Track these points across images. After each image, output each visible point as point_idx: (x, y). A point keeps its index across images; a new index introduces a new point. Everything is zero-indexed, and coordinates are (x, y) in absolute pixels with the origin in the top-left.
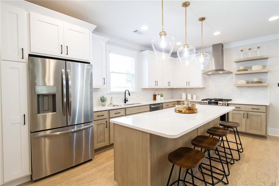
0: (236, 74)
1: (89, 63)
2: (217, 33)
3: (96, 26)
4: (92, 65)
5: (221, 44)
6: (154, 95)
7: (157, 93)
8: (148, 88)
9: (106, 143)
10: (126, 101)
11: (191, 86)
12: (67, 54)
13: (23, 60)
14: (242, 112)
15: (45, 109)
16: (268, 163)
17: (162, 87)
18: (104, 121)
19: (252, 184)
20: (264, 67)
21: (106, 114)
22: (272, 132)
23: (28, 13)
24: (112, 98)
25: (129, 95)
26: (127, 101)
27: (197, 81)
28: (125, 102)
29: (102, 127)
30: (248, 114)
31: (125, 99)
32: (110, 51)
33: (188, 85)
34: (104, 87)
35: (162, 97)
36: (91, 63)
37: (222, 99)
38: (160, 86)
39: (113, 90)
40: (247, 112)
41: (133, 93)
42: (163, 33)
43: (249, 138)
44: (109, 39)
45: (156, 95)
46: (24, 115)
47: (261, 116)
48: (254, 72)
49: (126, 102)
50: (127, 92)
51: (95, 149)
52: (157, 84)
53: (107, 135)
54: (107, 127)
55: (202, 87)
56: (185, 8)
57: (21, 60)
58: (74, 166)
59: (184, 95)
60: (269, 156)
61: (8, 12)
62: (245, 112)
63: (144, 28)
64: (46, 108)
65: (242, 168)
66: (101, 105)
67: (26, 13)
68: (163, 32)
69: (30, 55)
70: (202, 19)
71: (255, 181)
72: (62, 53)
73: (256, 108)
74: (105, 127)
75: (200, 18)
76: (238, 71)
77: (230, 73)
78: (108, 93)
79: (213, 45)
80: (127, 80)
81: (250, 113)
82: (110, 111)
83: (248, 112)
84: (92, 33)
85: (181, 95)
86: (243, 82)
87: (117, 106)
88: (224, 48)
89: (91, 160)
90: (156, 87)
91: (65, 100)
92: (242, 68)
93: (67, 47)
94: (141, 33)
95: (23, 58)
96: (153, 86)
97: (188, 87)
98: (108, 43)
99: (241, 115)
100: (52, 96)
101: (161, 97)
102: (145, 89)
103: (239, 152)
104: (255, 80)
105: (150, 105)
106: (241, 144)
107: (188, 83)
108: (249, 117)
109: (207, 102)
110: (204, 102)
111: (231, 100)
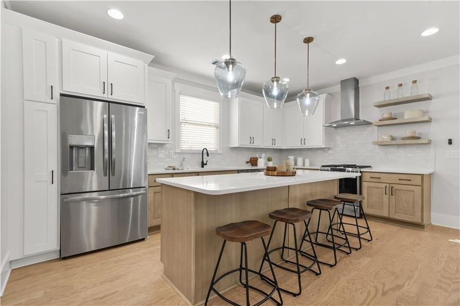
0: (379, 126)
1: (143, 107)
2: (341, 61)
3: (154, 56)
4: (147, 110)
5: (354, 78)
8: (238, 147)
10: (203, 165)
11: (309, 145)
12: (112, 94)
13: (53, 101)
14: (384, 185)
15: (80, 166)
16: (407, 260)
17: (262, 147)
19: (363, 283)
20: (425, 112)
23: (59, 40)
24: (184, 158)
25: (208, 155)
26: (207, 164)
27: (317, 139)
28: (203, 167)
30: (392, 187)
31: (203, 162)
32: (181, 92)
33: (303, 143)
34: (170, 142)
36: (146, 107)
37: (355, 165)
38: (258, 144)
40: (391, 185)
41: (216, 153)
43: (393, 227)
44: (176, 74)
46: (53, 171)
47: (414, 191)
48: (407, 121)
49: (205, 166)
50: (205, 151)
52: (252, 141)
55: (324, 147)
56: (274, 24)
57: (49, 100)
60: (413, 251)
61: (35, 39)
62: (388, 185)
64: (82, 164)
65: (359, 263)
67: (57, 40)
68: (230, 59)
69: (62, 95)
70: (309, 40)
71: (370, 281)
72: (104, 93)
73: (406, 178)
75: (305, 39)
76: (380, 120)
77: (369, 123)
78: (177, 151)
79: (341, 81)
81: (396, 187)
83: (393, 185)
84: (149, 65)
88: (359, 86)
89: (142, 240)
90: (251, 146)
91: (107, 156)
92: (386, 116)
93: (112, 84)
95: (52, 98)
96: (247, 144)
97: (303, 147)
98: (176, 80)
99: (382, 189)
100: (89, 148)
102: (235, 149)
103: (360, 238)
104: (408, 134)
105: (238, 170)
106: (368, 228)
107: (303, 141)
108: (393, 193)
109: (329, 168)
110: (326, 168)
111: (370, 167)
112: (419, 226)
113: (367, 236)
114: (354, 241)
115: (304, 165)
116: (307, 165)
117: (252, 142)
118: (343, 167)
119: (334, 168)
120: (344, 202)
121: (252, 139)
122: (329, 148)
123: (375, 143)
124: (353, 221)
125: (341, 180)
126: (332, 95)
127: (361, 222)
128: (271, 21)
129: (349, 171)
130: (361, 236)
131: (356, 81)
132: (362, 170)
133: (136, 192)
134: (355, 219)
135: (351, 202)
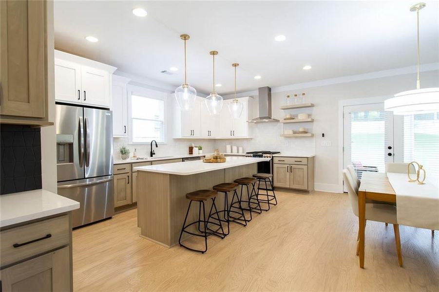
0: (284, 123)
1: (108, 109)
2: (258, 77)
3: (117, 68)
4: (112, 112)
5: (268, 87)
6: (190, 148)
7: (193, 145)
9: (128, 202)
10: (152, 154)
11: (236, 136)
12: (85, 100)
14: (286, 166)
15: (60, 160)
17: (200, 138)
18: (125, 176)
20: (309, 116)
21: (128, 168)
22: (318, 186)
24: (135, 149)
25: (157, 146)
26: (155, 154)
27: (242, 131)
28: (152, 156)
29: (123, 183)
30: (291, 167)
31: (151, 152)
32: (132, 92)
33: (232, 135)
34: (125, 136)
35: (201, 149)
36: (111, 110)
38: (197, 136)
39: (135, 140)
41: (163, 144)
42: (186, 86)
43: (292, 194)
44: (131, 79)
45: (193, 148)
47: (303, 169)
48: (300, 121)
50: (154, 143)
51: (115, 207)
53: (129, 191)
54: (128, 183)
55: (248, 137)
56: (213, 56)
58: (92, 222)
59: (228, 147)
62: (289, 165)
63: (173, 69)
64: (62, 158)
66: (121, 157)
70: (235, 65)
72: (79, 99)
73: (299, 160)
74: (127, 183)
75: (233, 64)
76: (284, 119)
77: (277, 121)
78: (130, 144)
79: (259, 88)
80: (156, 128)
81: (293, 166)
82: (133, 165)
83: (291, 165)
85: (226, 147)
86: (289, 132)
87: (142, 159)
88: (272, 92)
89: (110, 218)
90: (192, 137)
91: (83, 150)
92: (288, 116)
93: (85, 92)
94: (170, 74)
96: (188, 135)
97: (233, 137)
98: (130, 83)
99: (285, 169)
100: (68, 145)
101: (199, 149)
102: (178, 140)
103: (269, 203)
104: (301, 130)
105: (183, 158)
106: (274, 196)
107: (232, 133)
108: (292, 171)
109: (252, 155)
110: (249, 155)
111: (279, 153)
112: (305, 192)
113: (273, 202)
114: (264, 206)
115: (238, 152)
116: (235, 152)
117: (192, 135)
118: (261, 154)
119: (256, 154)
120: (260, 179)
121: (192, 132)
122: (251, 139)
123: (281, 136)
124: (265, 192)
125: (258, 163)
126: (253, 98)
127: (271, 193)
128: (210, 54)
129: (265, 157)
130: (270, 202)
131: (270, 89)
132: (273, 155)
133: (100, 180)
134: (266, 191)
135: (264, 179)
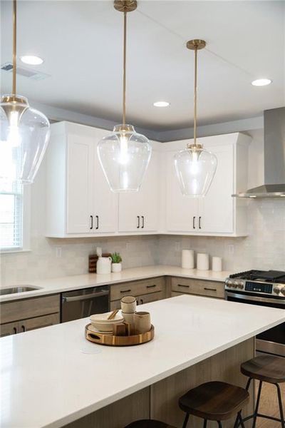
2: (261, 82)
6: (90, 258)
7: (99, 252)
8: (66, 239)
11: (207, 230)
27: (222, 221)
33: (197, 225)
35: (117, 262)
38: (106, 230)
45: (98, 258)
52: (95, 223)
55: (234, 235)
59: (187, 256)
68: (11, 100)
70: (196, 45)
75: (190, 42)
79: (266, 111)
90: (93, 234)
97: (197, 232)
101: (113, 262)
105: (61, 293)
107: (197, 221)
109: (243, 283)
110: (236, 282)
115: (210, 270)
117: (95, 226)
119: (253, 282)
121: (94, 220)
122: (244, 238)
126: (249, 135)
128: (116, 8)
129: (277, 292)
